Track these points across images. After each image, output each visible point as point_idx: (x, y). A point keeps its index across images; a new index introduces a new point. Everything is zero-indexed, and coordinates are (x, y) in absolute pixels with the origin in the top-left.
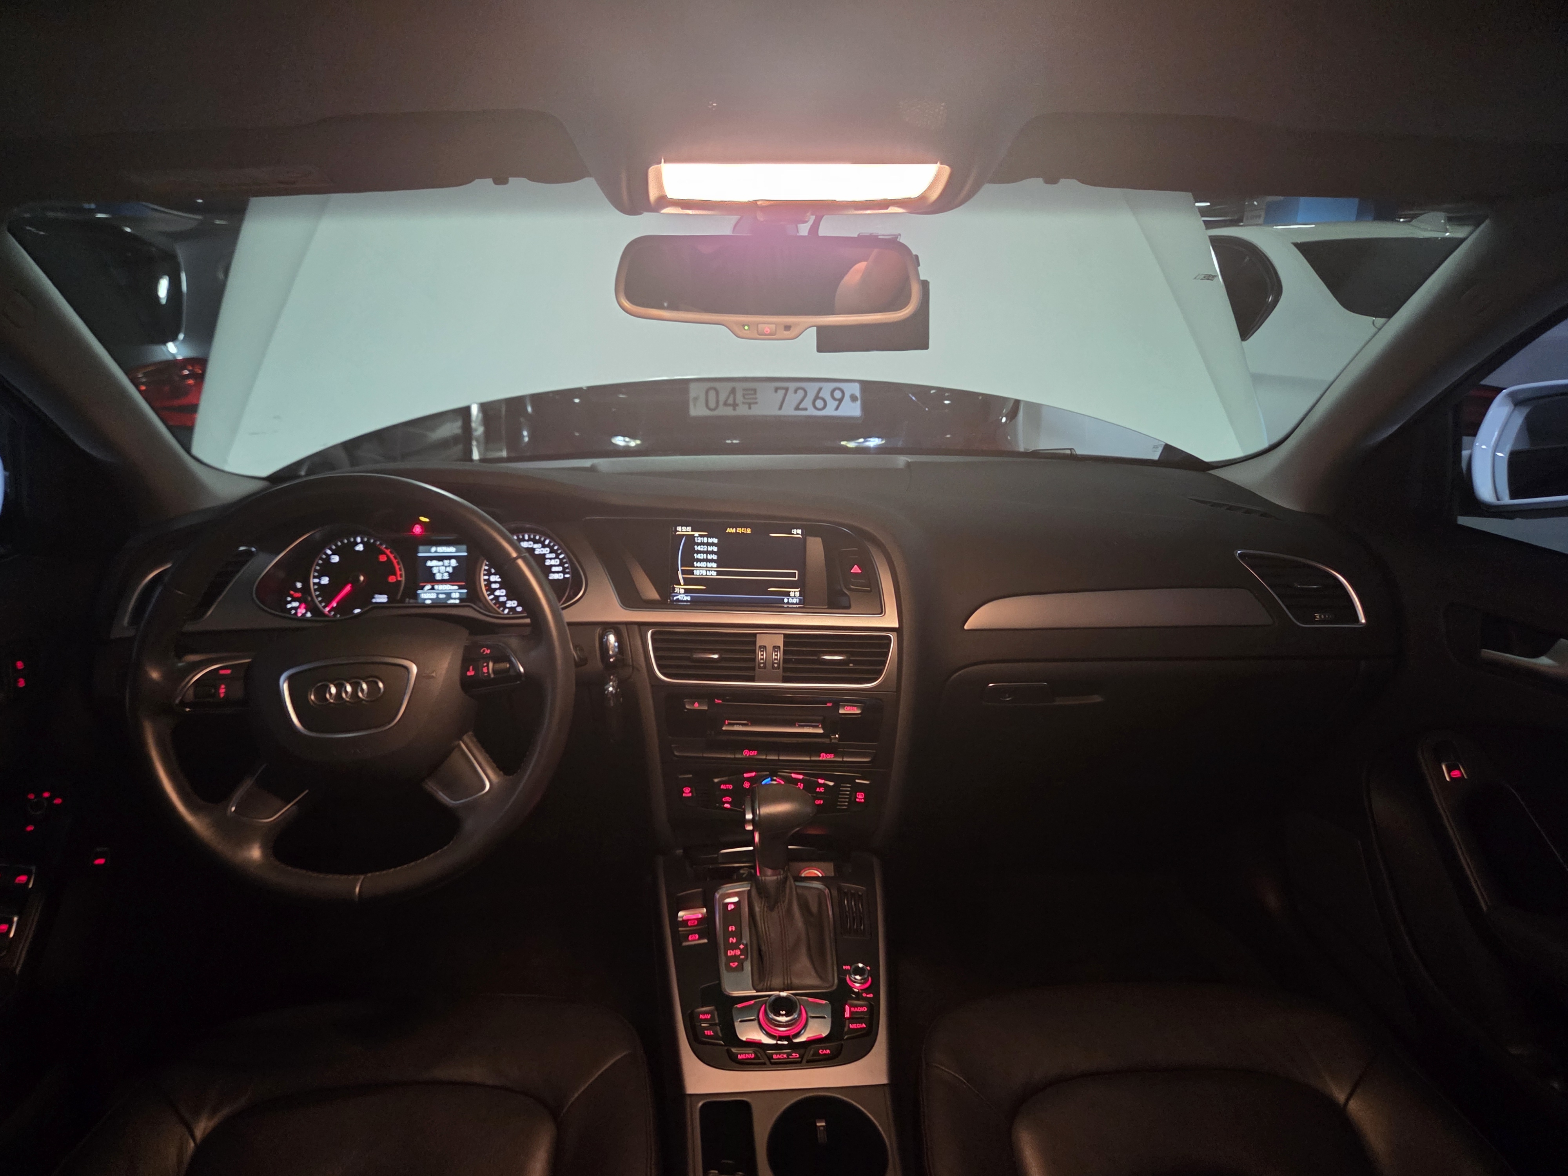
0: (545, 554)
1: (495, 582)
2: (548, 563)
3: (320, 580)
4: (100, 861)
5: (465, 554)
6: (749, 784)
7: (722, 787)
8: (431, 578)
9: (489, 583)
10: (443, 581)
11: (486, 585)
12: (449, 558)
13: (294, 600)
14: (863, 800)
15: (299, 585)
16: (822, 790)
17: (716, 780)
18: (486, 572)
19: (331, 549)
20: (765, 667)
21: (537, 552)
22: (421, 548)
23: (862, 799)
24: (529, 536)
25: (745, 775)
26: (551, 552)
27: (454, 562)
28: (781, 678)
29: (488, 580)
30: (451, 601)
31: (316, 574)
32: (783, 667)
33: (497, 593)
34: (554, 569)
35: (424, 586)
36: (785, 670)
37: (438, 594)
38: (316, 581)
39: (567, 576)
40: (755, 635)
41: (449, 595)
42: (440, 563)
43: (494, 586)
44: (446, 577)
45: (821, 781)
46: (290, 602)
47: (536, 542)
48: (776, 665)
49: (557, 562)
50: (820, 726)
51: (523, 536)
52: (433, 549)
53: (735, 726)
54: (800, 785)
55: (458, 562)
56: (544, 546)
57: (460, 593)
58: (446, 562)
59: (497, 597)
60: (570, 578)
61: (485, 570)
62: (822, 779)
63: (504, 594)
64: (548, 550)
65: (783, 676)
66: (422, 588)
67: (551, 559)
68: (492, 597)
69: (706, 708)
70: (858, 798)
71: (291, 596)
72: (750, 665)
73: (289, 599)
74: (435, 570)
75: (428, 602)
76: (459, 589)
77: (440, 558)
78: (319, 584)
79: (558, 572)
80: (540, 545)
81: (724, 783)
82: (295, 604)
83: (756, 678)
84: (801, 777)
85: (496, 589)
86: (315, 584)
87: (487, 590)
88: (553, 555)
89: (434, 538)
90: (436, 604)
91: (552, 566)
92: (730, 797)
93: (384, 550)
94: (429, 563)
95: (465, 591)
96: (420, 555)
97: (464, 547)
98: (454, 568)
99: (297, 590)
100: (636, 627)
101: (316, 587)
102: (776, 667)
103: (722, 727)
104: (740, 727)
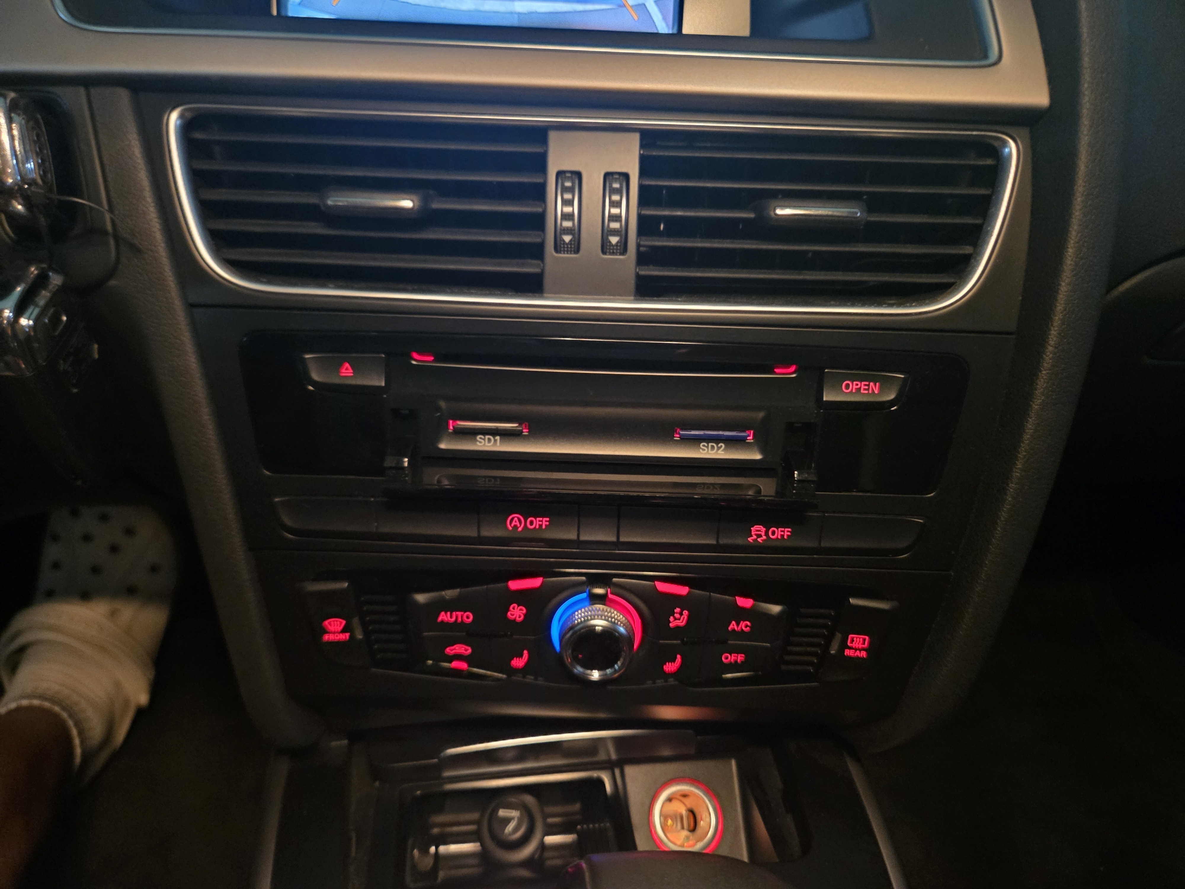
6: (525, 611)
7: (444, 617)
14: (864, 654)
16: (745, 626)
17: (421, 598)
20: (576, 247)
25: (514, 585)
28: (632, 282)
32: (639, 246)
36: (646, 255)
45: (744, 602)
48: (614, 240)
50: (750, 439)
53: (478, 436)
54: (681, 614)
62: (745, 596)
65: (639, 277)
69: (380, 382)
70: (850, 648)
72: (530, 238)
81: (450, 606)
83: (547, 281)
84: (683, 590)
100: (123, 96)
102: (617, 245)
103: (438, 440)
104: (495, 441)
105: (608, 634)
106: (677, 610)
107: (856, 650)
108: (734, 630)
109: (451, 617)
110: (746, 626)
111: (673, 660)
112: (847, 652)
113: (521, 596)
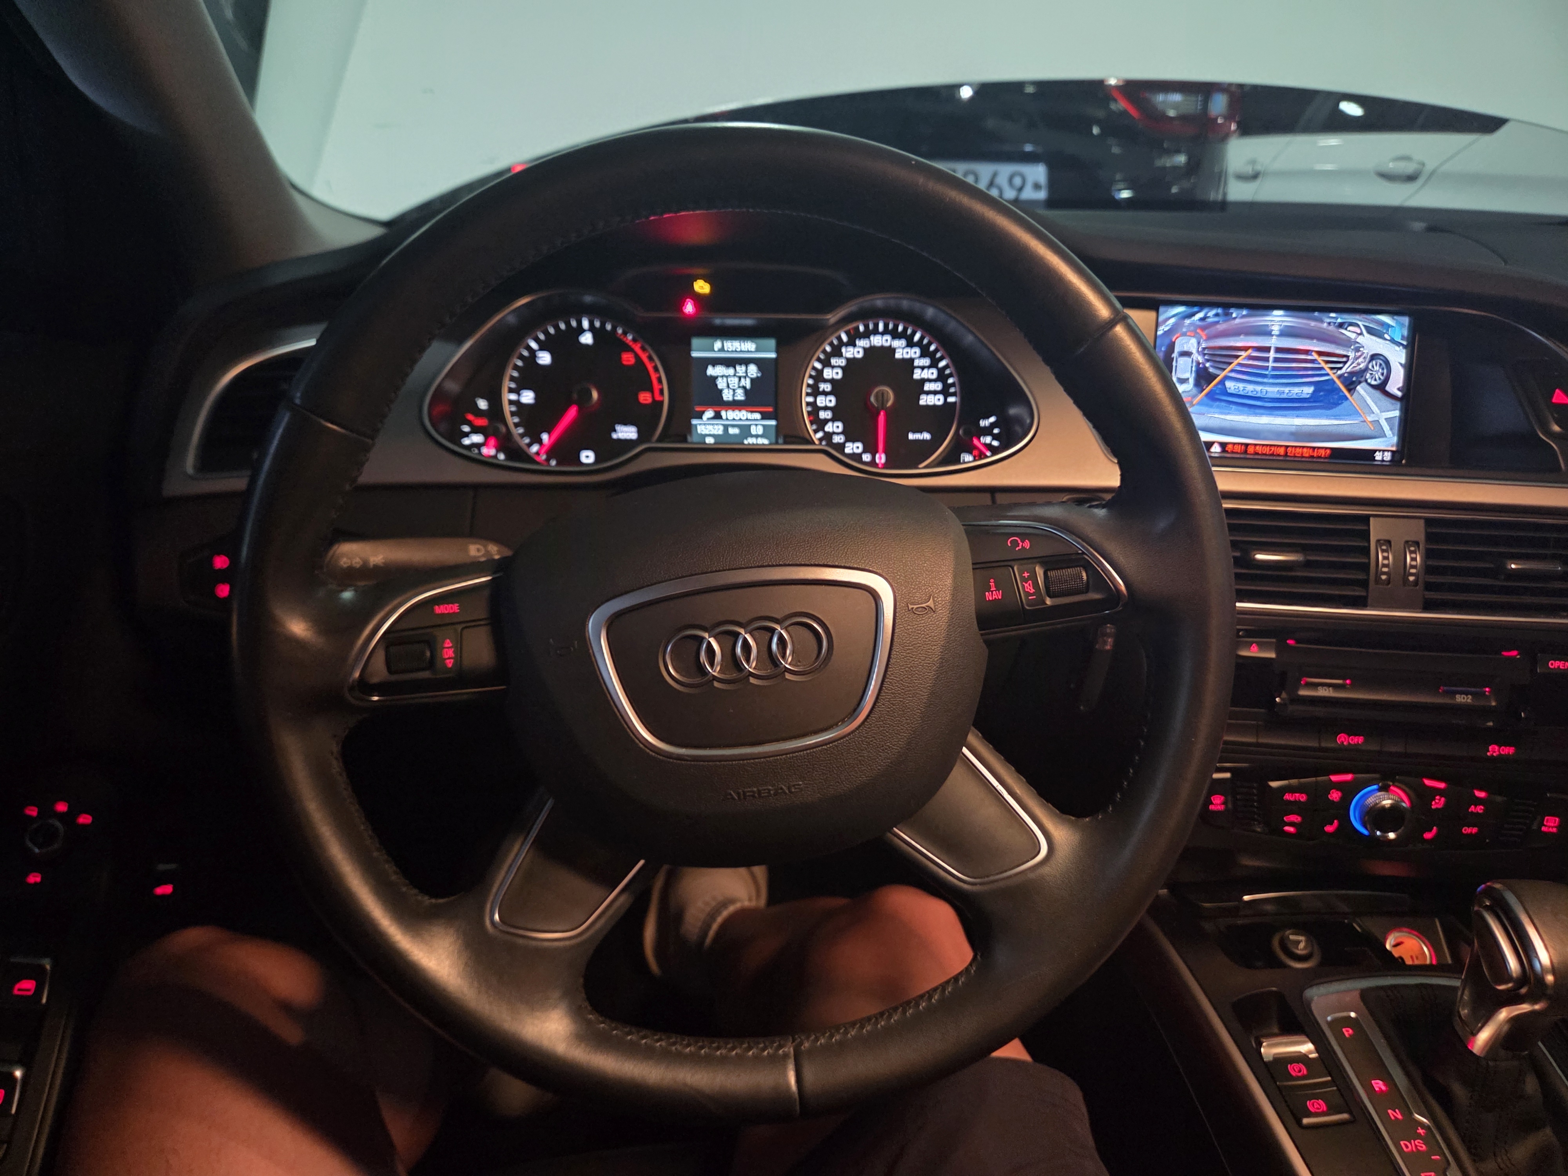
0: (912, 360)
1: (826, 408)
2: (918, 375)
3: (519, 395)
4: (166, 889)
5: (773, 355)
7: (1287, 797)
8: (715, 400)
9: (815, 409)
10: (735, 405)
11: (809, 413)
12: (746, 362)
13: (475, 430)
14: (1555, 830)
15: (483, 404)
17: (1274, 784)
18: (809, 391)
19: (537, 340)
20: (1388, 581)
21: (898, 356)
22: (696, 342)
23: (1552, 827)
24: (886, 326)
25: (1334, 778)
26: (922, 356)
27: (753, 370)
28: (1420, 602)
29: (813, 404)
30: (751, 441)
31: (513, 385)
32: (1426, 581)
33: (829, 428)
34: (928, 387)
35: (703, 412)
36: (1429, 587)
37: (726, 427)
38: (513, 397)
39: (951, 399)
40: (1366, 519)
41: (745, 430)
42: (731, 371)
43: (823, 415)
44: (740, 396)
45: (1480, 794)
46: (467, 435)
47: (895, 335)
48: (1411, 579)
49: (933, 373)
50: (1488, 693)
51: (876, 326)
52: (718, 345)
53: (1320, 688)
54: (1440, 800)
55: (760, 369)
56: (910, 344)
57: (764, 426)
58: (741, 370)
59: (828, 436)
60: (958, 405)
61: (809, 385)
62: (1482, 790)
63: (840, 430)
64: (917, 350)
65: (1427, 599)
66: (700, 416)
67: (923, 368)
68: (820, 435)
69: (1272, 655)
70: (1545, 826)
71: (469, 423)
72: (1359, 576)
73: (466, 429)
74: (721, 384)
75: (710, 440)
76: (763, 418)
77: (730, 363)
78: (517, 403)
79: (935, 393)
80: (903, 342)
81: (1291, 790)
82: (477, 438)
83: (1369, 601)
84: (1442, 785)
85: (826, 421)
86: (511, 402)
87: (812, 423)
88: (926, 362)
89: (718, 321)
90: (724, 446)
91: (923, 381)
92: (1298, 815)
93: (631, 344)
94: (711, 371)
95: (773, 423)
96: (695, 354)
97: (772, 343)
98: (753, 381)
99: (479, 413)
101: (514, 409)
102: (1412, 582)
103: (1297, 689)
104: (1329, 691)
105: (1394, 808)
106: (1438, 797)
107: (1549, 827)
108: (1472, 812)
109: (1292, 797)
110: (1481, 809)
111: (1430, 830)
112: (1543, 828)
113: (1339, 786)
